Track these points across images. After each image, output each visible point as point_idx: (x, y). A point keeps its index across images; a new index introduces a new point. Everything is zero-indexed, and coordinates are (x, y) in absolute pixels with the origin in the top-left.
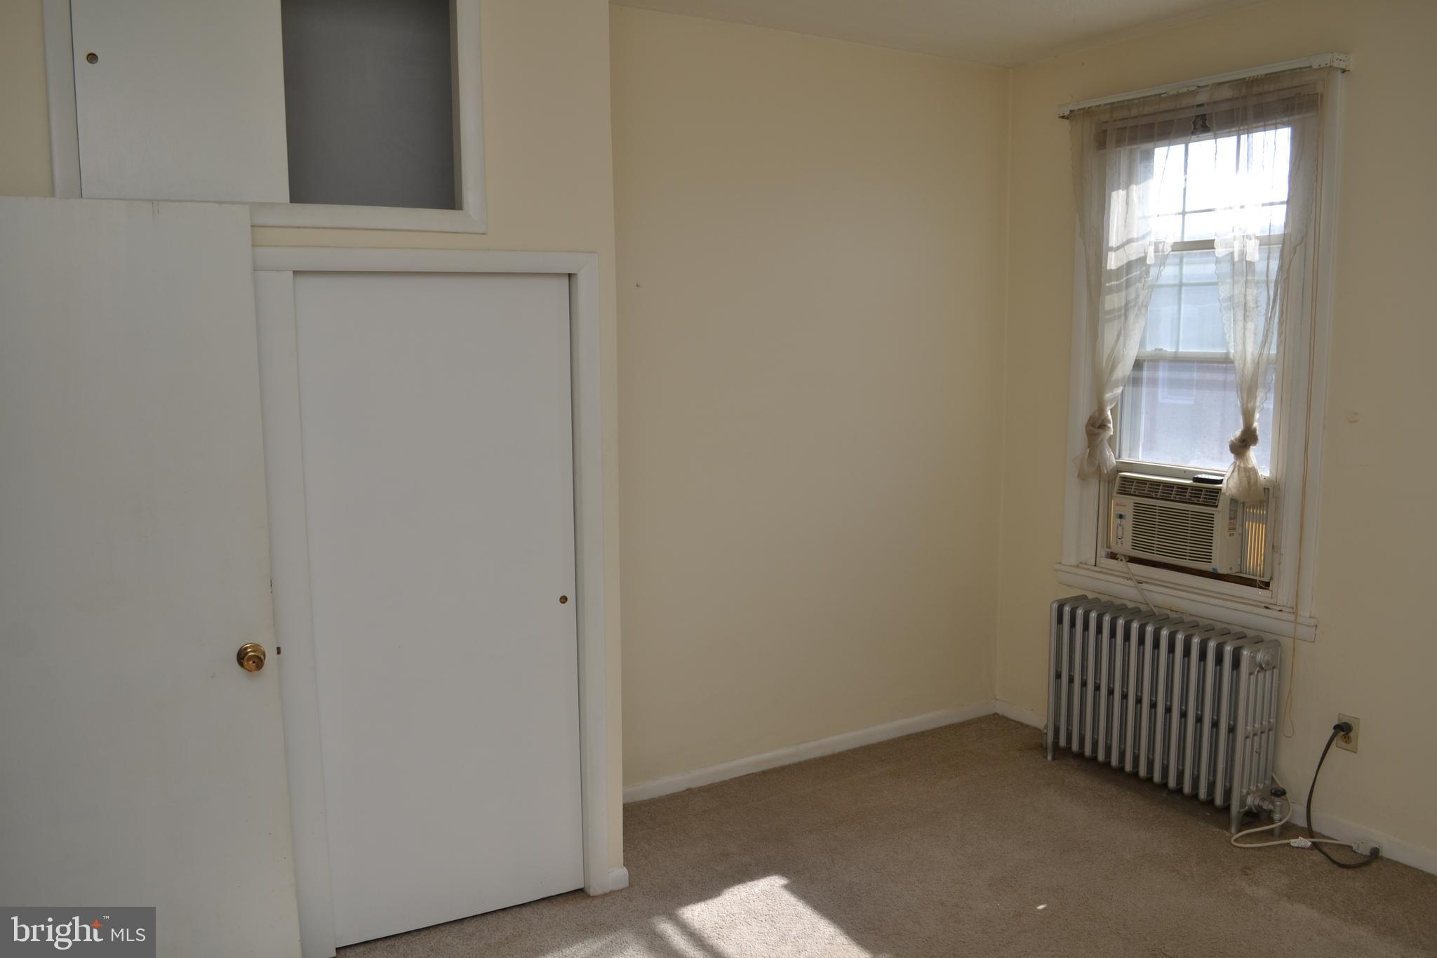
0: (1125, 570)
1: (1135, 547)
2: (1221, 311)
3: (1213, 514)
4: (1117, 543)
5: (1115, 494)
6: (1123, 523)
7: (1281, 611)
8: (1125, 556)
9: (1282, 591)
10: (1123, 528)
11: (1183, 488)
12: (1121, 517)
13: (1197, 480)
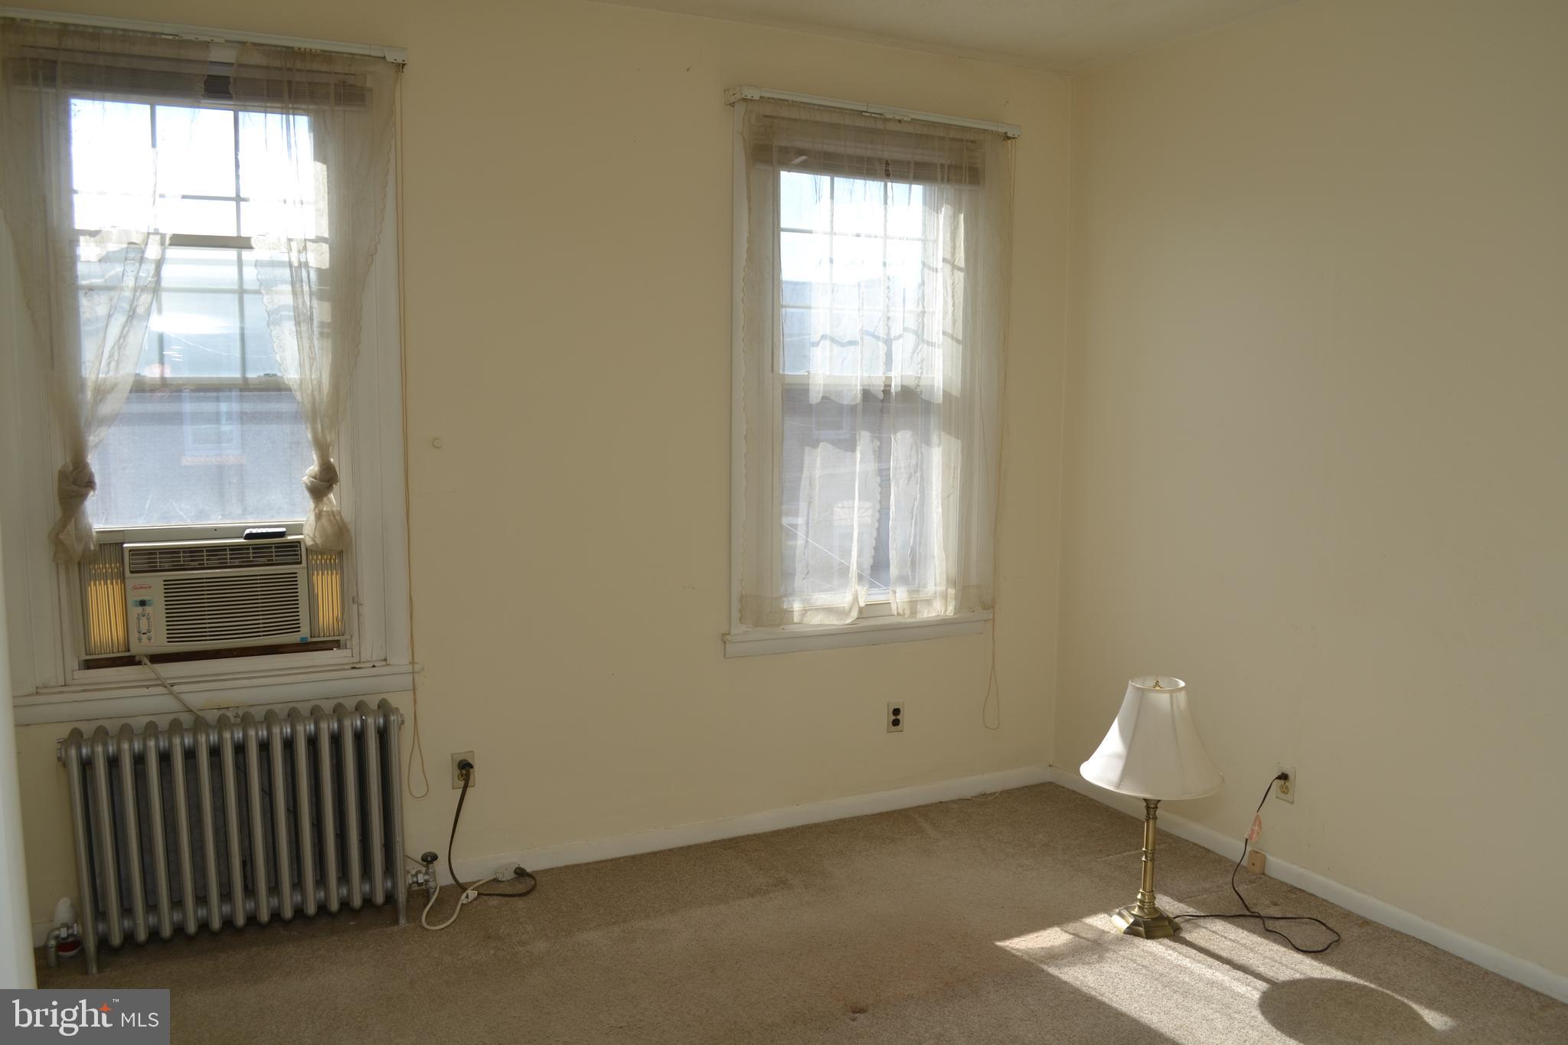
0: (153, 676)
1: (171, 639)
2: (268, 326)
3: (296, 573)
4: (140, 640)
5: (128, 574)
6: (147, 612)
7: (374, 666)
8: (146, 656)
9: (368, 644)
10: (148, 619)
11: (235, 548)
12: (143, 603)
13: (250, 536)
